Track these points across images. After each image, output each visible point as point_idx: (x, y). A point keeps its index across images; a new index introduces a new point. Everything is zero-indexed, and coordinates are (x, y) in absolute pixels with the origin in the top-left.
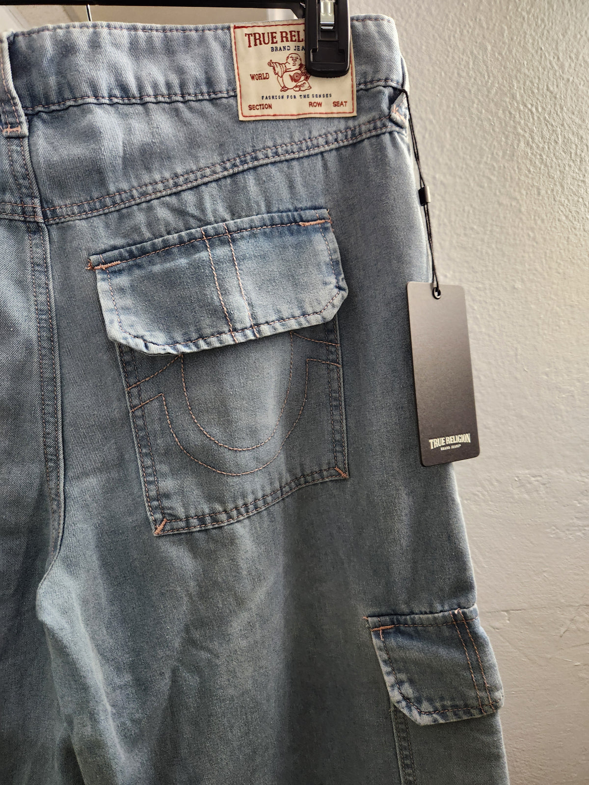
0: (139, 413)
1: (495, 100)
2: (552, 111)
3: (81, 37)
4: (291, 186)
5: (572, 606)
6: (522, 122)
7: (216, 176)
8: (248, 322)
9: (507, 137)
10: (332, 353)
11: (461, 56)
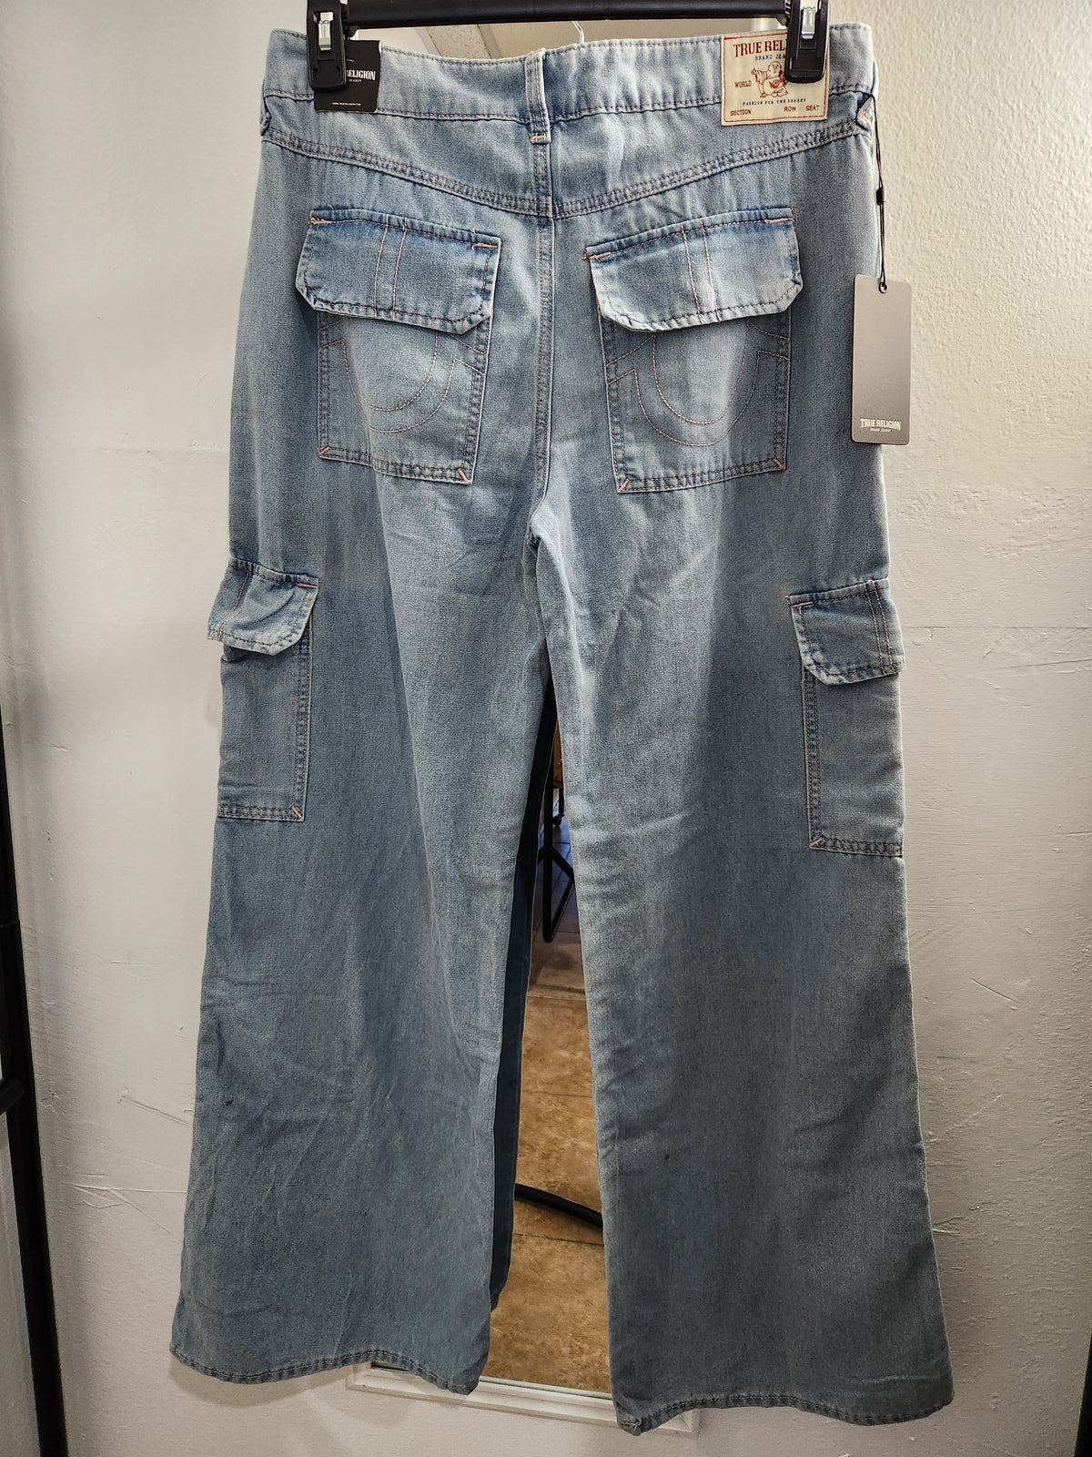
0: (614, 386)
1: (975, 97)
2: (1035, 108)
3: (599, 54)
4: (761, 187)
5: (998, 627)
6: (1001, 120)
7: (696, 177)
8: (714, 307)
9: (983, 137)
10: (782, 346)
11: (944, 50)
